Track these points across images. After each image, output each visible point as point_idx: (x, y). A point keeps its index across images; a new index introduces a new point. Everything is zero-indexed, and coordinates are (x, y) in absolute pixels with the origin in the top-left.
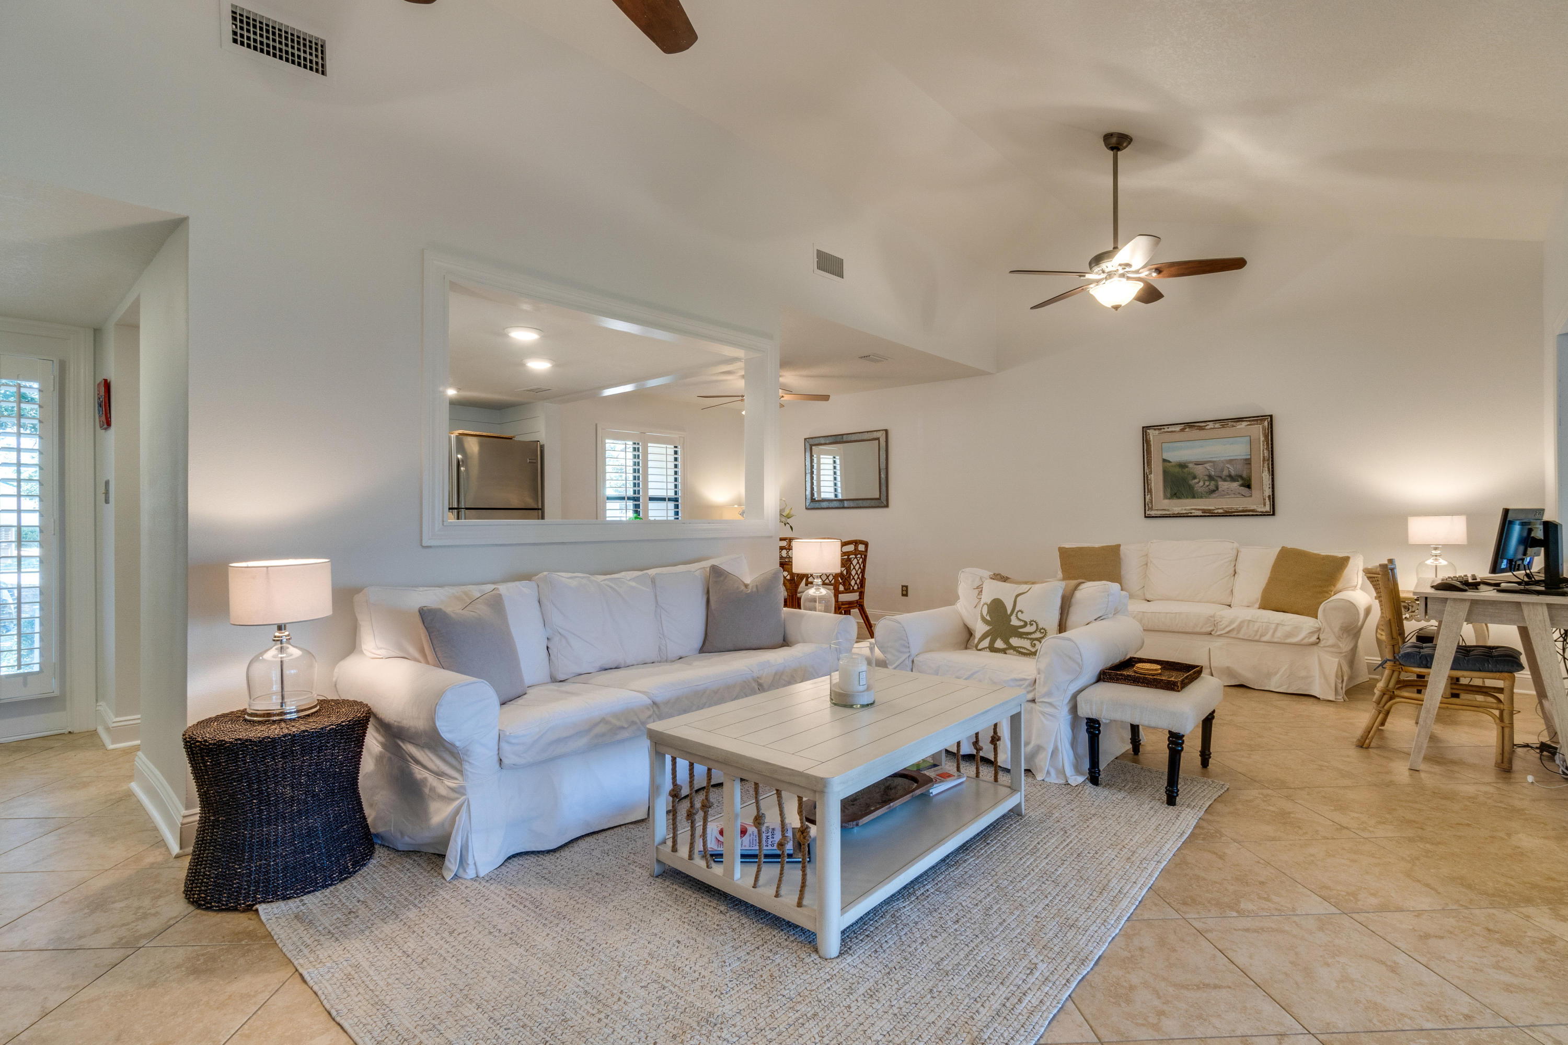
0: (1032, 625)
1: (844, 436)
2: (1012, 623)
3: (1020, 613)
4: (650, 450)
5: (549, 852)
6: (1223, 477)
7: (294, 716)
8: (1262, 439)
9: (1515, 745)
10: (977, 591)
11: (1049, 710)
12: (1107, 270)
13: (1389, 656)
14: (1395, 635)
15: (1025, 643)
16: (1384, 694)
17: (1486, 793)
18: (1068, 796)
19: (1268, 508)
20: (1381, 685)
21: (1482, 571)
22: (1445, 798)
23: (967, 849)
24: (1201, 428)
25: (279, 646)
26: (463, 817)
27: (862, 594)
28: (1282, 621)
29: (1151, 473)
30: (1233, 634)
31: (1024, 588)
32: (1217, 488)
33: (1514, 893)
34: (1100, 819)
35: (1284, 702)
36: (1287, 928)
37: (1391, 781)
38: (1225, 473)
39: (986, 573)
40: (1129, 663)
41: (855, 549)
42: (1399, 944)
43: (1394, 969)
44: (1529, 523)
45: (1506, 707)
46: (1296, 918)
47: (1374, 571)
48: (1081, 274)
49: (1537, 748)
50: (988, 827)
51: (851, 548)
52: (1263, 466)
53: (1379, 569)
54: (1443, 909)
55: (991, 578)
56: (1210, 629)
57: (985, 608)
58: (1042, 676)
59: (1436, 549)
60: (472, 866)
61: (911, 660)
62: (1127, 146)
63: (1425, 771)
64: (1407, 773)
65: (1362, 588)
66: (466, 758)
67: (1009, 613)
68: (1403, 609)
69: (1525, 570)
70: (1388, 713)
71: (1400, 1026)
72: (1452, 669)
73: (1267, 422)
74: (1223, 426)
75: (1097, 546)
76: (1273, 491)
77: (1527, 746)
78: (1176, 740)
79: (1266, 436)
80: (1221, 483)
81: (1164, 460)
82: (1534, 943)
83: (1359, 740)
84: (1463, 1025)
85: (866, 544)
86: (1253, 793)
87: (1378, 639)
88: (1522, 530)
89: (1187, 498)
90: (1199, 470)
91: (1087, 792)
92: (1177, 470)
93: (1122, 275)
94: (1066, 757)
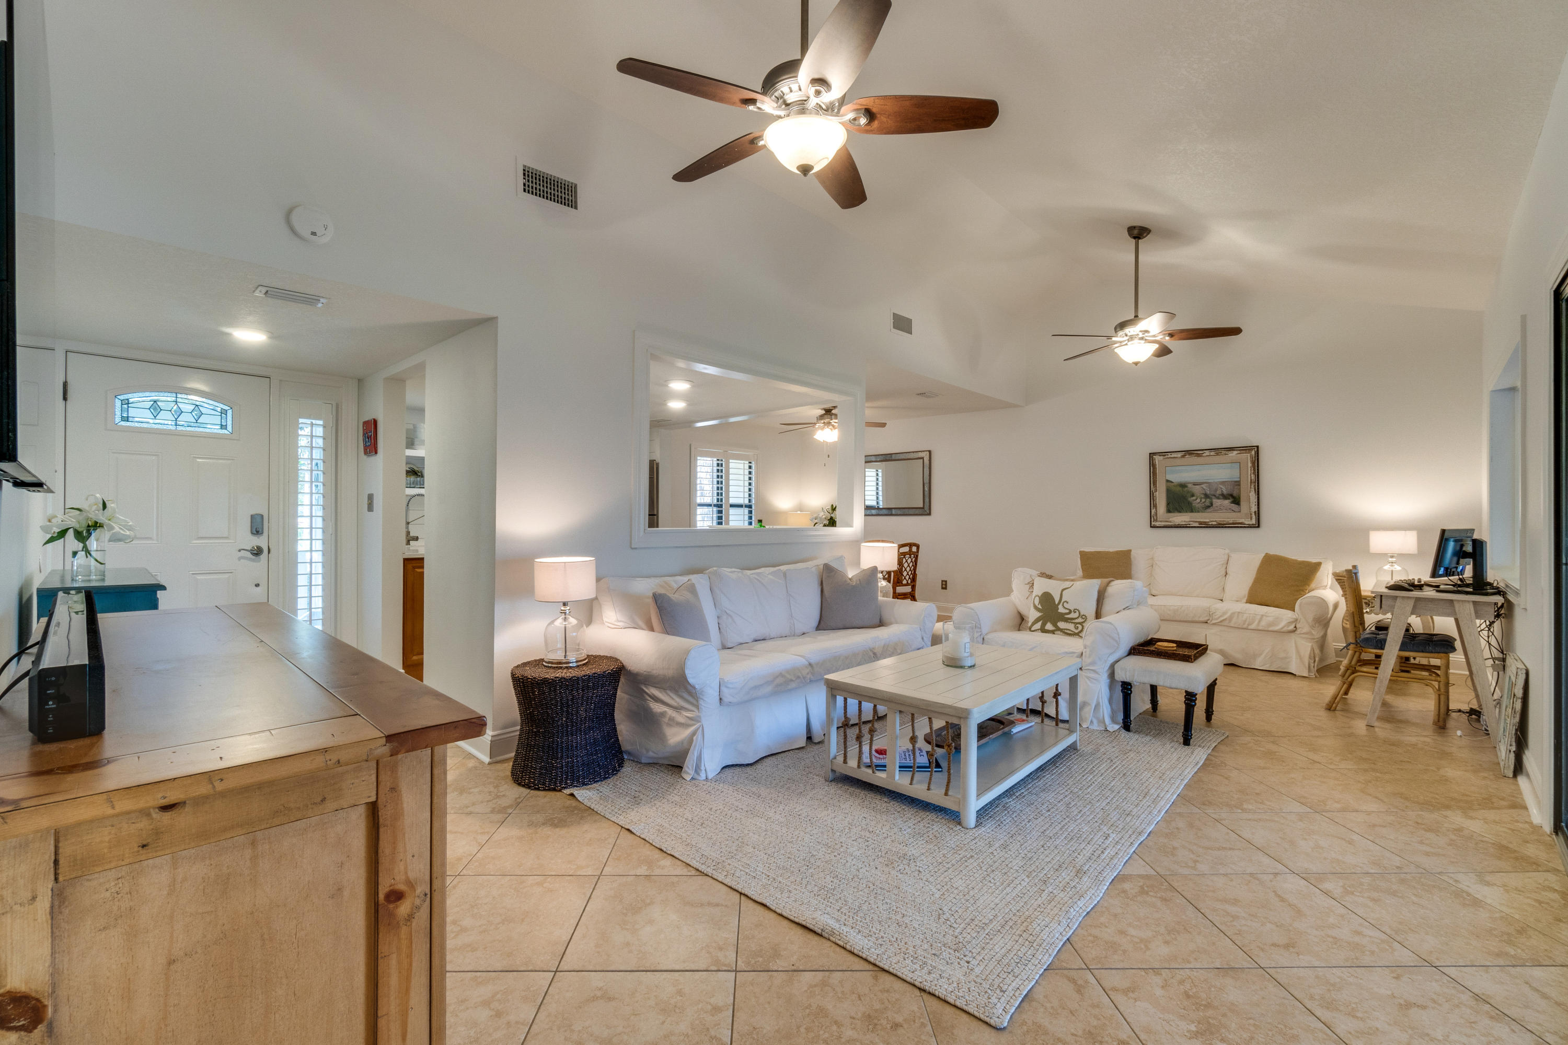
0: (1075, 612)
1: (893, 455)
2: (1059, 611)
3: (1065, 603)
4: (731, 465)
5: (748, 765)
6: (1217, 495)
7: (575, 665)
8: (1250, 465)
9: (1450, 710)
10: (1028, 586)
11: (1092, 675)
12: (1129, 334)
13: (1352, 640)
14: (1357, 624)
15: (1070, 626)
16: (1348, 669)
17: (1424, 742)
18: (1108, 738)
19: (1254, 521)
20: (1345, 662)
21: (1426, 577)
22: (1393, 744)
23: (1043, 770)
24: (1199, 455)
25: (563, 616)
26: (698, 737)
27: (913, 587)
28: (1266, 613)
29: (1156, 491)
30: (1226, 623)
31: (1067, 584)
32: (1212, 504)
33: (1438, 803)
34: (1135, 753)
35: (1268, 677)
36: (1276, 819)
37: (1352, 733)
38: (1219, 492)
39: (1035, 573)
40: (1152, 642)
41: (910, 550)
42: (1354, 829)
43: (1351, 842)
44: (1461, 540)
45: (1442, 679)
46: (1282, 814)
47: (1341, 574)
48: (1109, 337)
49: (1467, 712)
50: (1055, 756)
51: (906, 549)
52: (1251, 488)
53: (1345, 573)
54: (1387, 811)
55: (1039, 576)
56: (1207, 618)
57: (1037, 599)
58: (1088, 650)
59: (1392, 557)
60: (703, 772)
61: (982, 636)
62: (1146, 236)
63: (1378, 727)
64: (1365, 728)
65: (1331, 588)
66: (701, 696)
67: (1057, 603)
68: (1364, 605)
69: (1458, 575)
70: (1350, 685)
71: (1353, 871)
72: (1400, 650)
73: (1255, 452)
74: (1217, 454)
75: (1111, 550)
76: (1258, 508)
77: (1460, 711)
78: (1190, 697)
79: (1253, 463)
80: (1215, 501)
81: (1168, 481)
82: (1448, 830)
83: (1327, 704)
84: (1395, 871)
85: (918, 547)
86: (1247, 739)
87: (1343, 627)
88: (1455, 546)
89: (1186, 512)
90: (1197, 490)
91: (1123, 736)
92: (1179, 489)
93: (1142, 339)
94: (1106, 710)
